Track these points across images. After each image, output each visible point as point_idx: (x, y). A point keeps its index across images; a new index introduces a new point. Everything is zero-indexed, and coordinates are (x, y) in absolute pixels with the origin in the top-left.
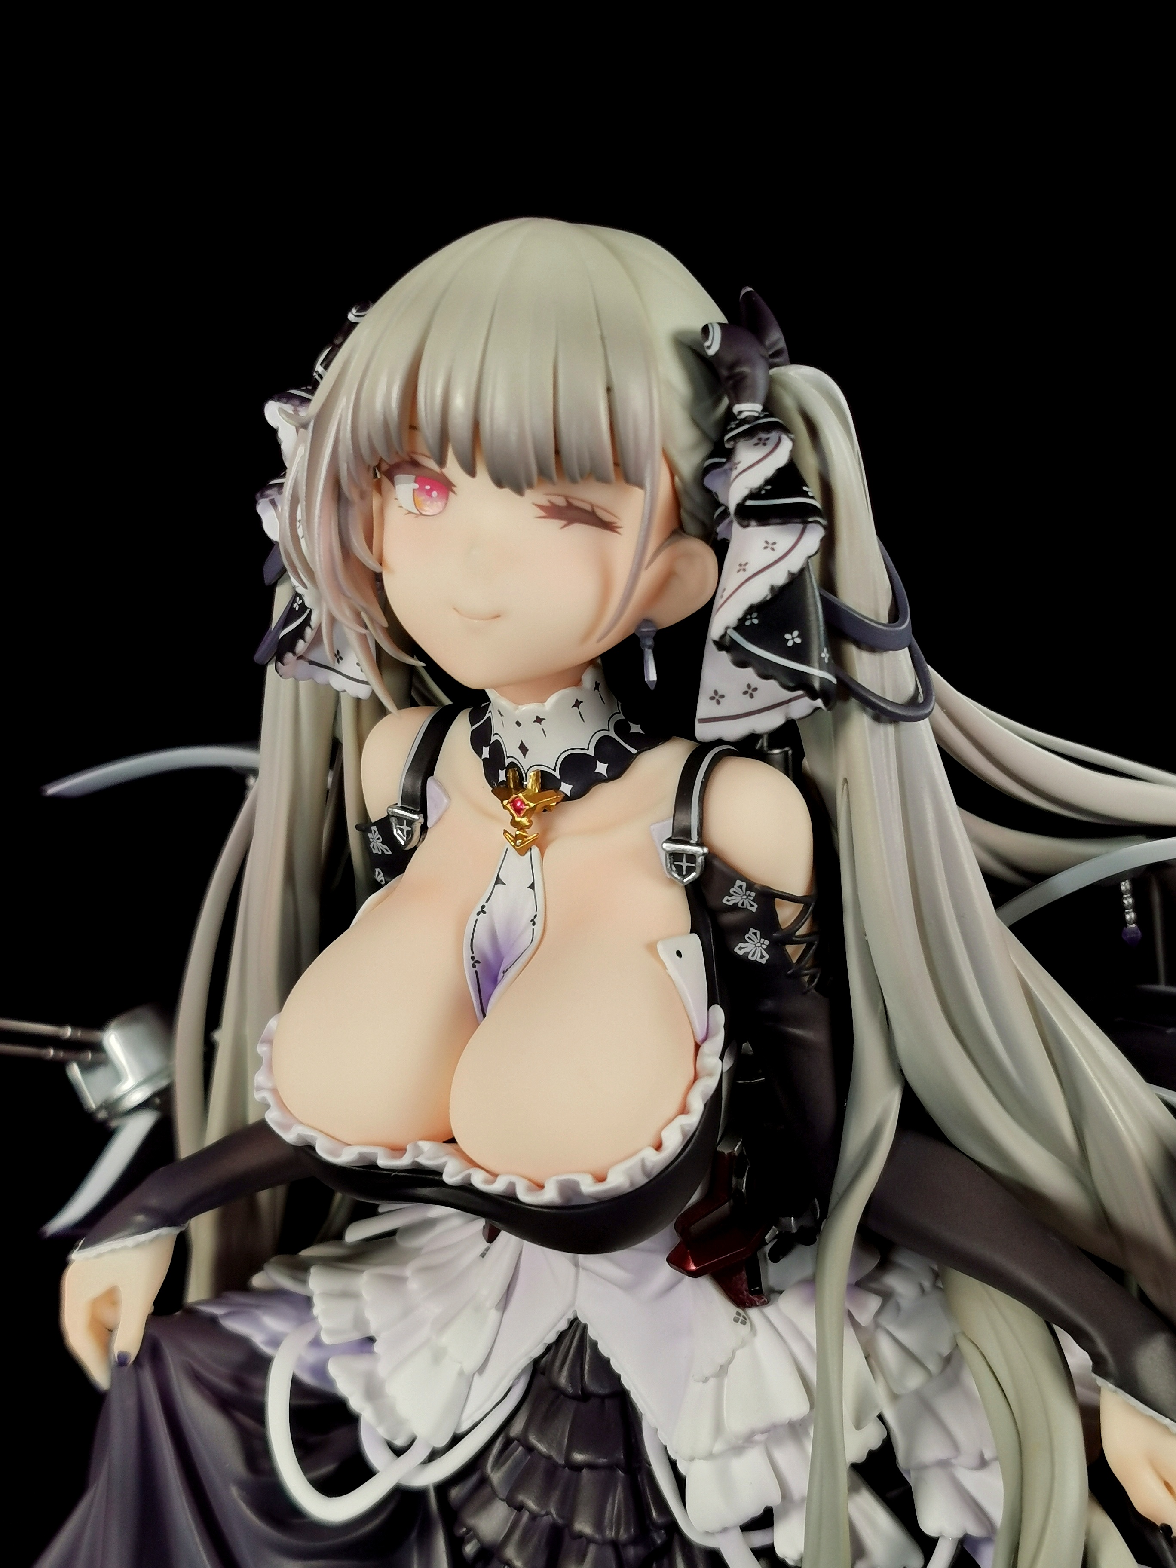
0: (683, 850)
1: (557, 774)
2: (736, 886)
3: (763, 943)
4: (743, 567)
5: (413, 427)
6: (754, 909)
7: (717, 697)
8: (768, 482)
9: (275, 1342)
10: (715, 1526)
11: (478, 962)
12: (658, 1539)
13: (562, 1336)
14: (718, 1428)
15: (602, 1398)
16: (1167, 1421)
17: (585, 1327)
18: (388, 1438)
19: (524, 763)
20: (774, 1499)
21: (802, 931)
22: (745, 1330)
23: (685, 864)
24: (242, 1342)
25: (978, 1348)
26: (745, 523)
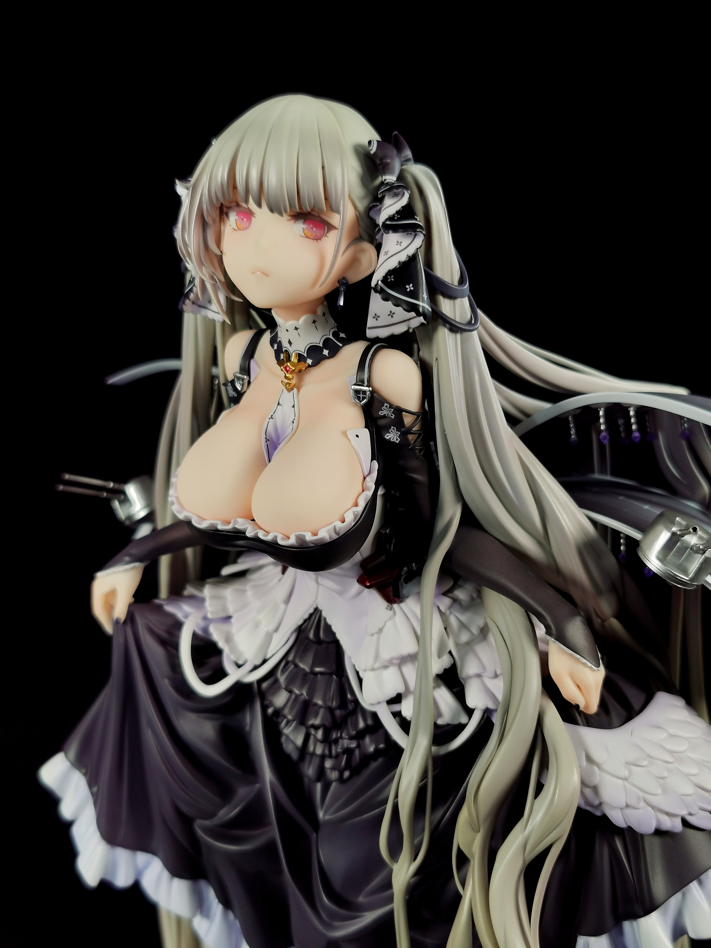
0: (360, 389)
1: (305, 355)
2: (384, 406)
3: (397, 434)
4: (386, 253)
5: (235, 187)
6: (393, 417)
7: (376, 317)
8: (398, 212)
9: (186, 616)
10: (374, 701)
11: (268, 440)
12: (351, 707)
13: (311, 615)
14: (377, 657)
15: (328, 643)
16: (578, 656)
17: (321, 611)
18: (236, 661)
19: (291, 349)
20: (401, 689)
21: (415, 429)
22: (390, 613)
23: (361, 396)
24: (172, 616)
25: (495, 623)
26: (387, 232)
